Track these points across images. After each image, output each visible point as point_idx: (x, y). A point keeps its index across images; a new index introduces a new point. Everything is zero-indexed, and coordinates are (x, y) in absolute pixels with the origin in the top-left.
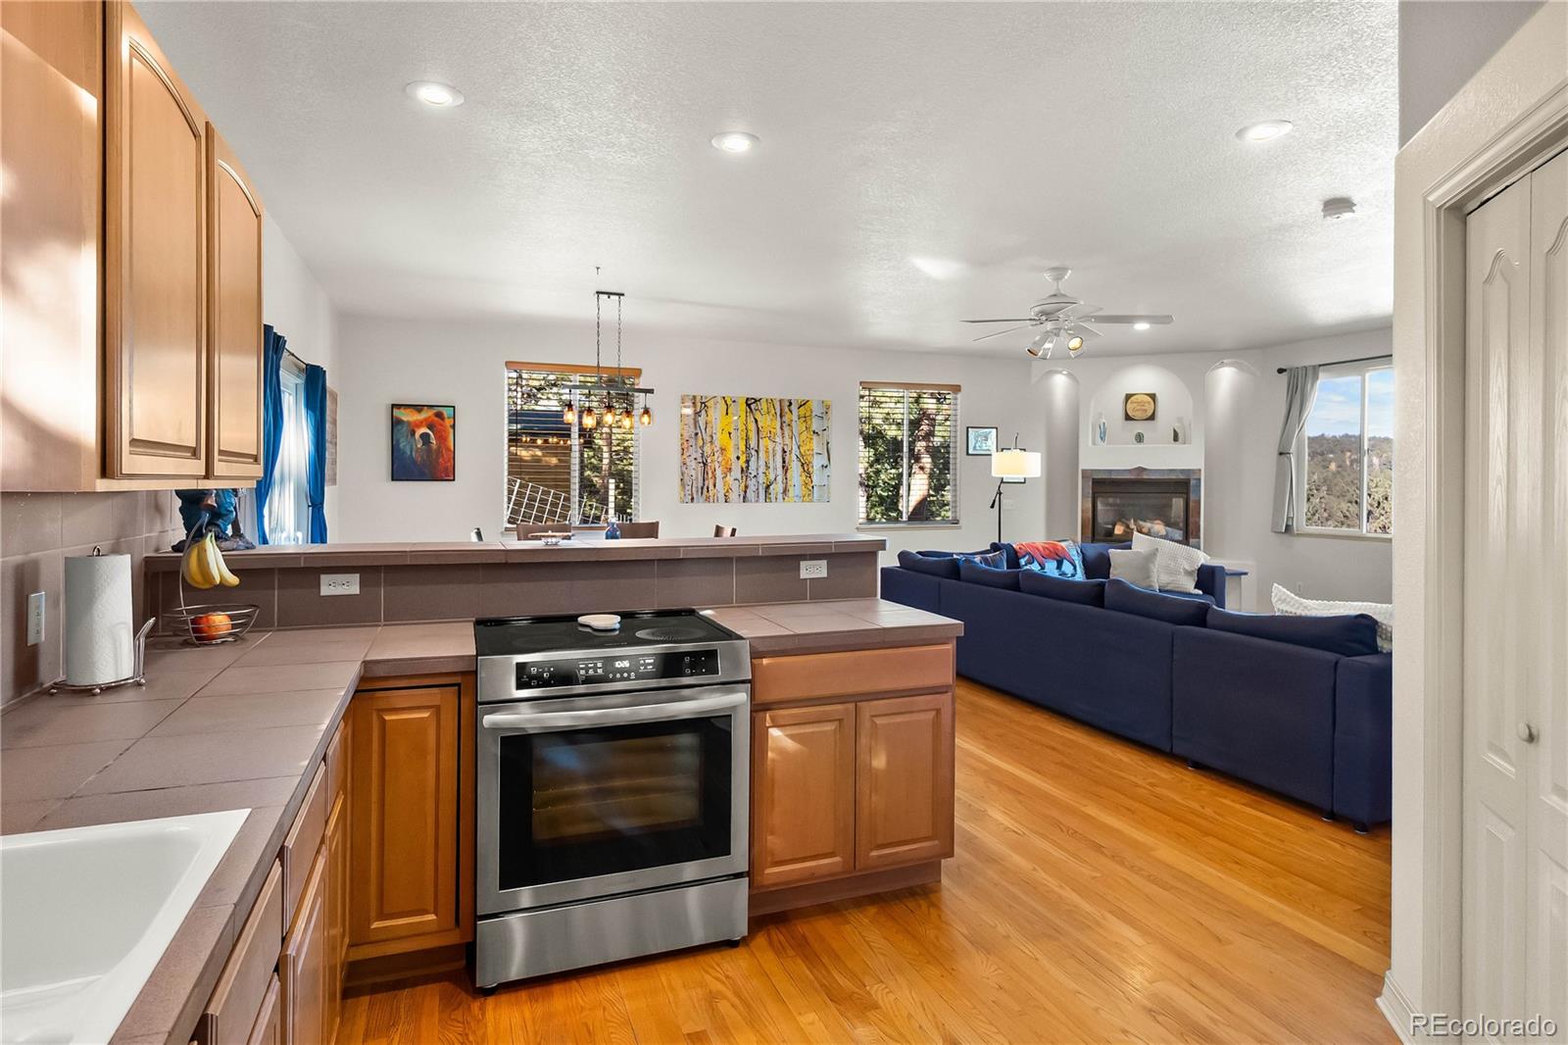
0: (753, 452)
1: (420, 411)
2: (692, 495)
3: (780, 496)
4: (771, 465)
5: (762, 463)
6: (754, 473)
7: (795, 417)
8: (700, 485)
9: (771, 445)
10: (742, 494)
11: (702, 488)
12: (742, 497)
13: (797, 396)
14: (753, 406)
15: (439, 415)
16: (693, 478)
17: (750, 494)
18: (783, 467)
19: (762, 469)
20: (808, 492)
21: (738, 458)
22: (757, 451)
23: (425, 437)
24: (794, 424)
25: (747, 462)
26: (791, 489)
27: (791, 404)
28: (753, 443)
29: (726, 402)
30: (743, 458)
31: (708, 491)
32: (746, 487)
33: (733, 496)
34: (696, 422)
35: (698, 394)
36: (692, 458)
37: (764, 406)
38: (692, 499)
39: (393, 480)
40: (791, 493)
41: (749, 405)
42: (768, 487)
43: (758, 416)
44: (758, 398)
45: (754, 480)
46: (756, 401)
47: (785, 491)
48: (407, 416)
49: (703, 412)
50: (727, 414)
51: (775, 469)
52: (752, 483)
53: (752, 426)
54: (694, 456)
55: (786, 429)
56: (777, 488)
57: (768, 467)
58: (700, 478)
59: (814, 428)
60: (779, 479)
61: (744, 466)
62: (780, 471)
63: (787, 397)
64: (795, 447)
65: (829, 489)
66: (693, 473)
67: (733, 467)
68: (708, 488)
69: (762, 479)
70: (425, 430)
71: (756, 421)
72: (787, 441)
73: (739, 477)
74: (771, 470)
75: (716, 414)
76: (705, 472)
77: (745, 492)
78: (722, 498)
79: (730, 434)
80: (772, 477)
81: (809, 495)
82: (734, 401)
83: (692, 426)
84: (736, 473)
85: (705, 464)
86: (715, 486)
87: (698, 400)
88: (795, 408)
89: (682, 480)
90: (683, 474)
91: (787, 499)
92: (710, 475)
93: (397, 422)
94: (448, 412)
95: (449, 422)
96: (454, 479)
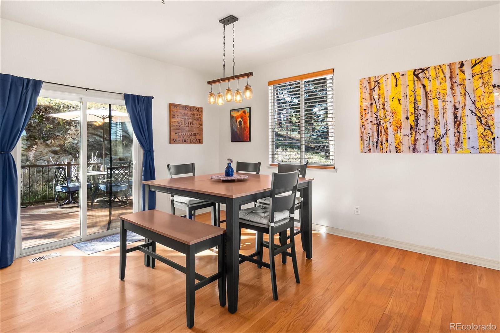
0: (422, 112)
1: (238, 111)
2: (369, 147)
3: (452, 148)
4: (441, 120)
5: (431, 120)
6: (423, 129)
8: (376, 140)
9: (440, 105)
10: (412, 146)
11: (377, 143)
12: (411, 148)
13: (469, 56)
14: (420, 76)
15: (244, 112)
16: (370, 135)
17: (420, 146)
18: (455, 122)
19: (431, 125)
20: (487, 144)
21: (407, 118)
22: (426, 111)
23: (240, 122)
24: (467, 83)
25: (416, 120)
26: (465, 141)
27: (462, 65)
28: (422, 105)
29: (395, 76)
30: (412, 118)
31: (382, 144)
32: (416, 141)
33: (404, 148)
34: (371, 96)
35: (372, 75)
36: (369, 121)
37: (432, 72)
38: (370, 150)
39: (231, 142)
40: (465, 145)
41: (417, 75)
42: (438, 140)
43: (426, 82)
44: (424, 67)
45: (423, 135)
46: (423, 70)
47: (458, 143)
48: (235, 114)
49: (377, 88)
50: (396, 86)
51: (446, 124)
52: (421, 138)
53: (420, 92)
54: (370, 119)
55: (458, 89)
57: (436, 122)
58: (375, 136)
59: (494, 82)
60: (451, 133)
61: (413, 124)
62: (451, 126)
63: (457, 60)
64: (469, 104)
66: (370, 132)
67: (403, 125)
68: (381, 142)
69: (431, 133)
70: (240, 119)
71: (424, 86)
72: (459, 98)
73: (408, 132)
74: (441, 125)
75: (388, 86)
76: (379, 131)
77: (415, 145)
78: (393, 149)
79: (399, 100)
80: (442, 131)
81: (489, 147)
82: (403, 75)
83: (368, 99)
84: (406, 130)
85: (378, 125)
86: (387, 141)
87: (372, 80)
88: (467, 69)
89: (361, 137)
90: (362, 133)
91: (459, 150)
92: (383, 132)
93: (232, 117)
94: (247, 110)
95: (248, 115)
96: (250, 141)
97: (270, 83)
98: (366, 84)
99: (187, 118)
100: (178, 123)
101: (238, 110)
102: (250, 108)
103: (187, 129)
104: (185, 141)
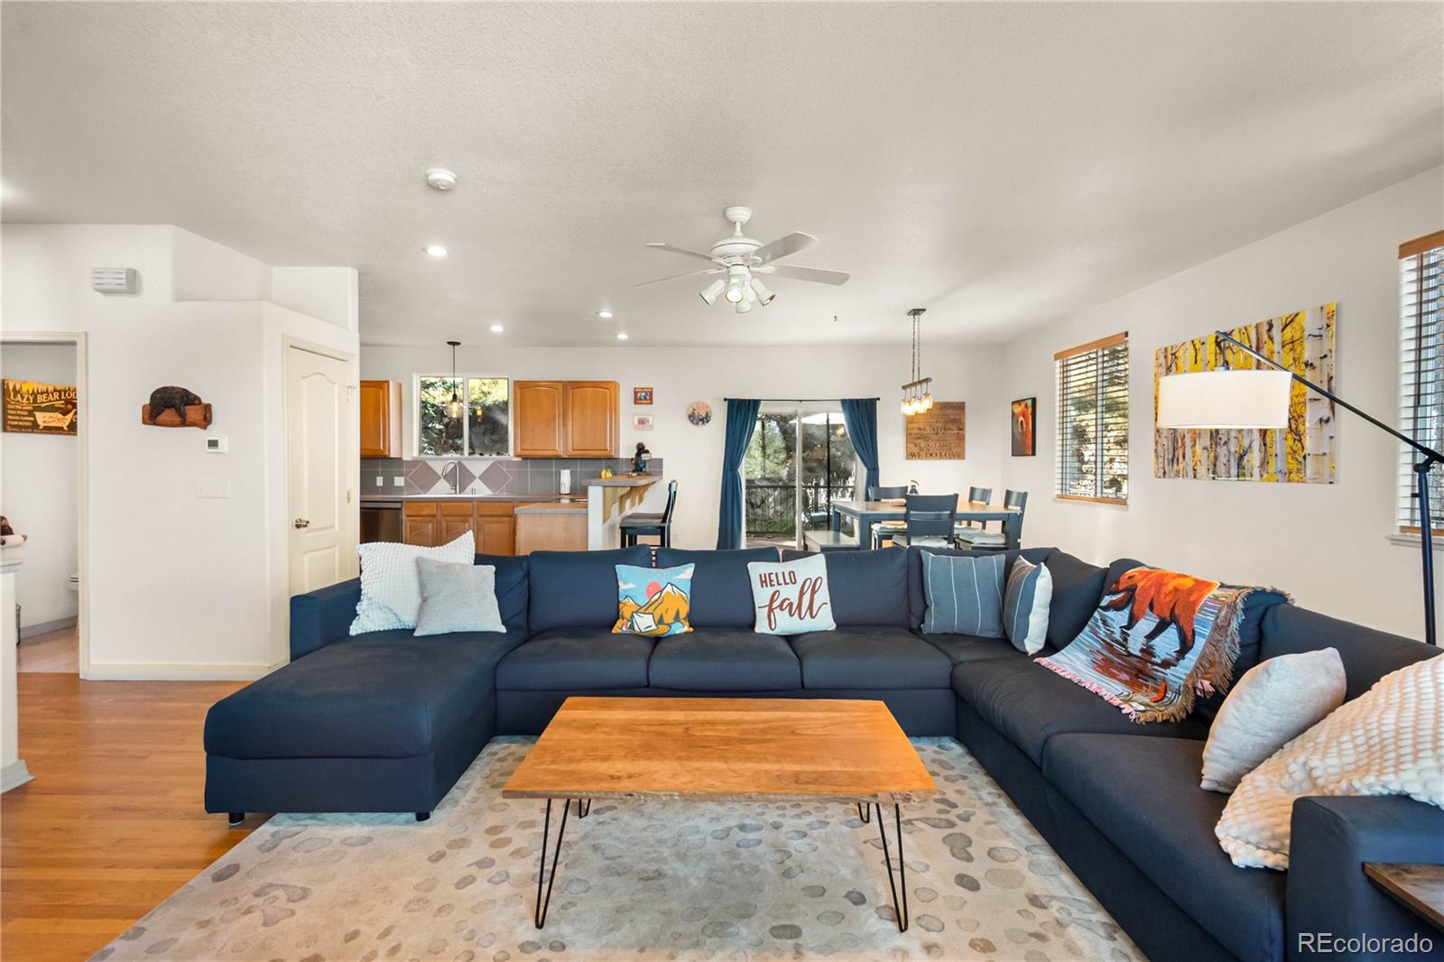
1: (1020, 405)
2: (1164, 468)
3: (1256, 471)
6: (1224, 439)
7: (1277, 347)
8: (1170, 456)
10: (1211, 467)
11: (1173, 461)
12: (1211, 471)
13: (1278, 313)
14: (1222, 344)
15: (1026, 406)
16: (1165, 447)
17: (1221, 468)
20: (1295, 466)
23: (1022, 423)
24: (1274, 358)
26: (1272, 460)
27: (1271, 326)
29: (1194, 346)
31: (1178, 464)
32: (1216, 458)
33: (1202, 470)
35: (1168, 345)
38: (1165, 473)
40: (1272, 468)
41: (1218, 344)
42: (1241, 457)
43: (1229, 356)
44: (1228, 330)
45: (1225, 447)
47: (1264, 463)
48: (1017, 409)
49: (1174, 365)
50: (1196, 362)
52: (1222, 451)
56: (1254, 458)
58: (1171, 450)
59: (1307, 356)
60: (1255, 445)
63: (1264, 319)
65: (1332, 460)
66: (1165, 442)
68: (1178, 460)
69: (1234, 445)
70: (1021, 419)
73: (1208, 443)
75: (1186, 365)
76: (1175, 440)
77: (1215, 465)
78: (1191, 473)
80: (1246, 443)
81: (1299, 471)
82: (1203, 343)
84: (1205, 439)
86: (1184, 457)
87: (1169, 352)
88: (1276, 332)
89: (1156, 450)
90: (1156, 443)
91: (1265, 475)
92: (1180, 444)
93: (1013, 414)
94: (1029, 402)
95: (1030, 410)
96: (1034, 454)
97: (1057, 357)
98: (1162, 360)
99: (934, 421)
100: (920, 429)
101: (1018, 402)
102: (1034, 400)
103: (935, 437)
104: (931, 455)
